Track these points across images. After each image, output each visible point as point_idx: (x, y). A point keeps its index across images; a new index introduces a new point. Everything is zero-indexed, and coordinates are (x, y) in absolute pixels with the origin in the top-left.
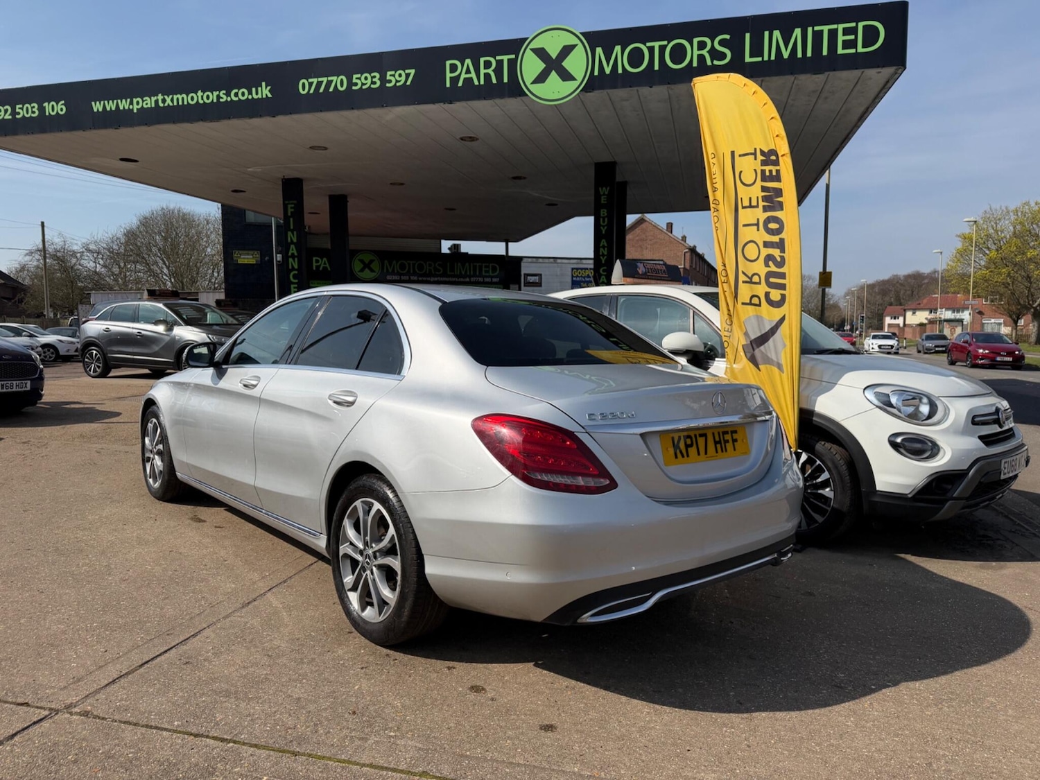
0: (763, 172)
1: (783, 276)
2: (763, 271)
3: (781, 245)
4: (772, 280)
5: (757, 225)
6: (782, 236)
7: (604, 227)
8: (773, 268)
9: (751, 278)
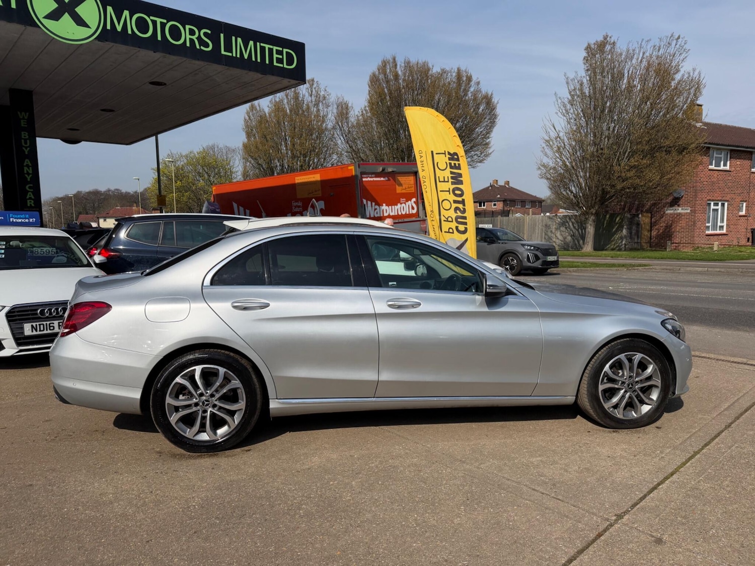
0: (450, 164)
1: (465, 218)
2: (454, 215)
3: (463, 202)
4: (459, 220)
5: (449, 191)
6: (463, 198)
7: (26, 148)
8: (459, 214)
9: (447, 219)
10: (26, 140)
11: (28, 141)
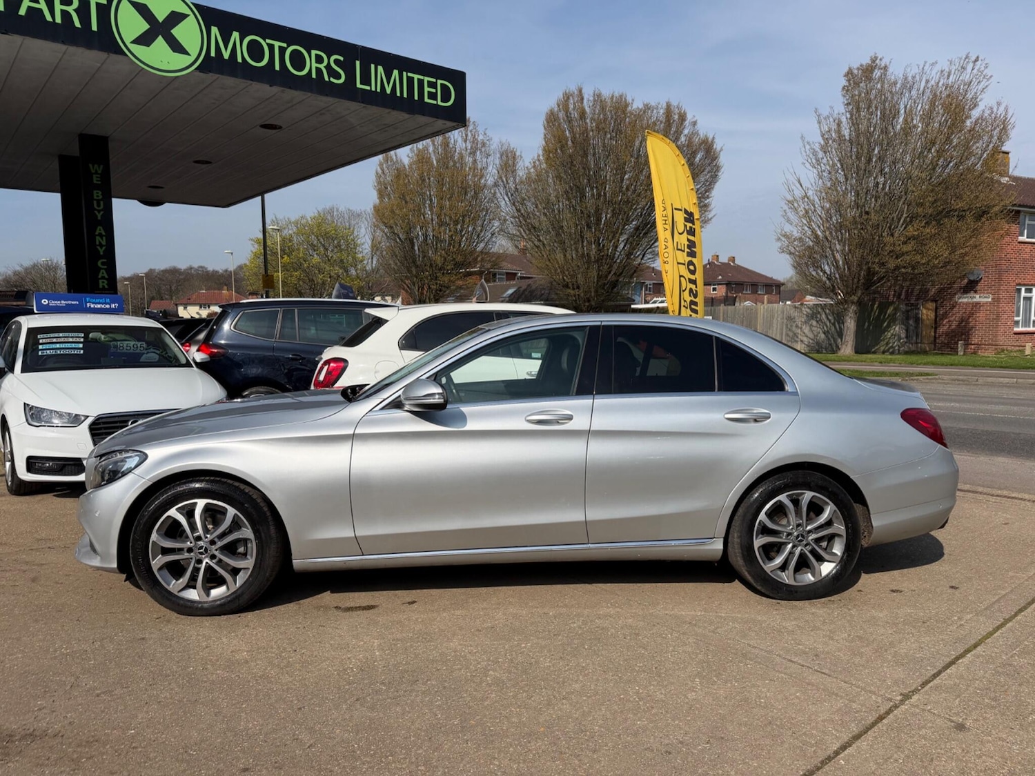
10: (98, 201)
11: (102, 203)
